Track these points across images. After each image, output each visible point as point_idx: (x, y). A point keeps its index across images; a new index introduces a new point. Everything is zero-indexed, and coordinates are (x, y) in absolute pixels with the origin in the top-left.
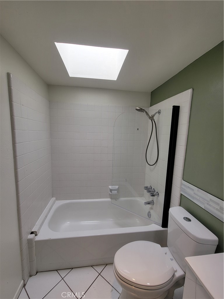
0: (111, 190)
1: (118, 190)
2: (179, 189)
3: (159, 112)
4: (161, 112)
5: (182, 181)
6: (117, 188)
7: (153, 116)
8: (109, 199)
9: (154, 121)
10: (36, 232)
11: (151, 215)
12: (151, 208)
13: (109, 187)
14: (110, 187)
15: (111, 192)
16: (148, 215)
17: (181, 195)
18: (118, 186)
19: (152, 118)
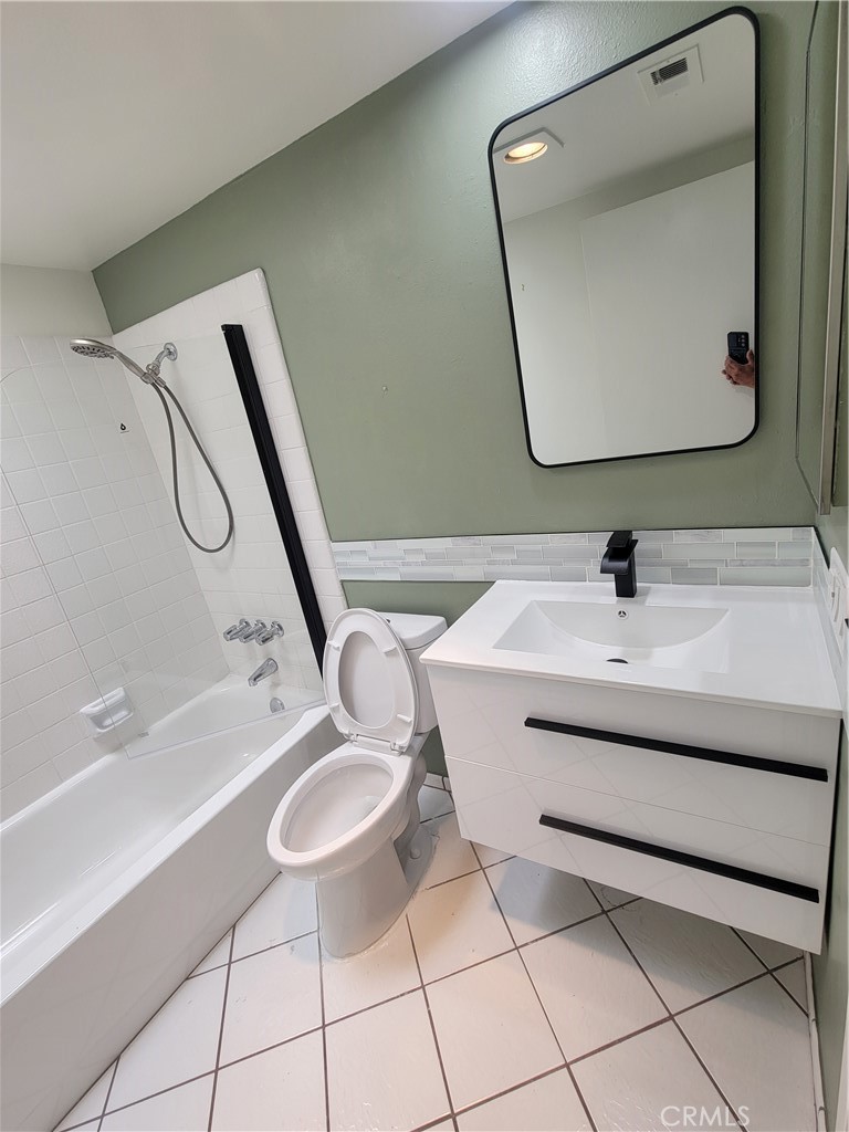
0: (98, 720)
2: (333, 571)
3: (170, 353)
4: (175, 351)
5: (330, 548)
7: (154, 370)
9: (166, 388)
11: (281, 703)
12: (275, 685)
14: (90, 708)
15: (103, 726)
17: (343, 583)
18: (122, 688)
19: (152, 377)
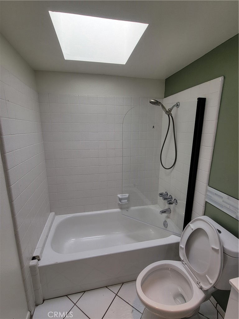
0: (120, 200)
1: (128, 199)
2: (204, 196)
3: (177, 105)
5: (207, 188)
6: (128, 196)
7: (170, 110)
8: (118, 210)
9: (172, 116)
10: (39, 256)
11: (167, 224)
12: (168, 217)
13: (118, 195)
14: (120, 196)
15: (121, 202)
16: (164, 225)
17: (206, 202)
18: (128, 194)
19: (169, 113)
